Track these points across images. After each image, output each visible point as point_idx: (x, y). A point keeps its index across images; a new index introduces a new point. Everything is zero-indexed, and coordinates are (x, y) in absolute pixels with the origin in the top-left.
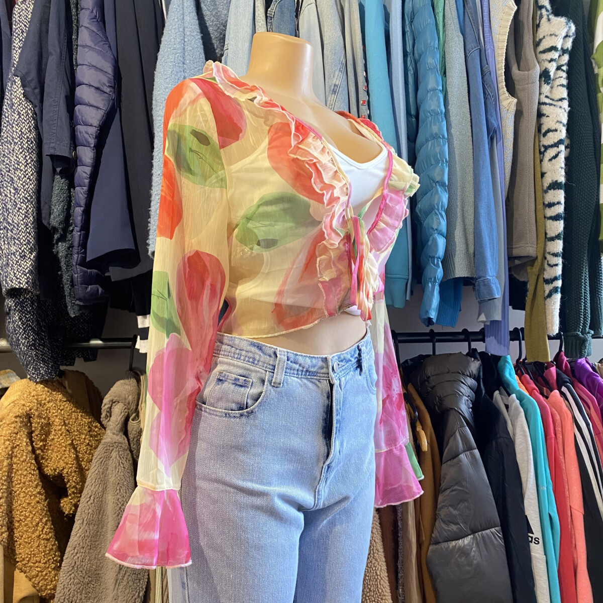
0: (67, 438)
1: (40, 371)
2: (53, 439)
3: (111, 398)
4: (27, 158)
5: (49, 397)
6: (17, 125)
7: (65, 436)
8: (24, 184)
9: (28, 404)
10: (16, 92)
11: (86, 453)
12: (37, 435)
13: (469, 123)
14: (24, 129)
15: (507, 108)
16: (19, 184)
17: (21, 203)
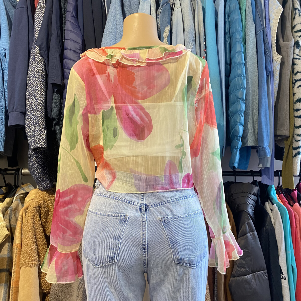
1: (44, 185)
2: (50, 218)
4: (41, 84)
5: (48, 198)
6: (37, 68)
8: (40, 97)
9: (39, 201)
10: (36, 52)
12: (43, 216)
13: (257, 68)
14: (40, 70)
15: (277, 61)
16: (38, 97)
17: (39, 106)
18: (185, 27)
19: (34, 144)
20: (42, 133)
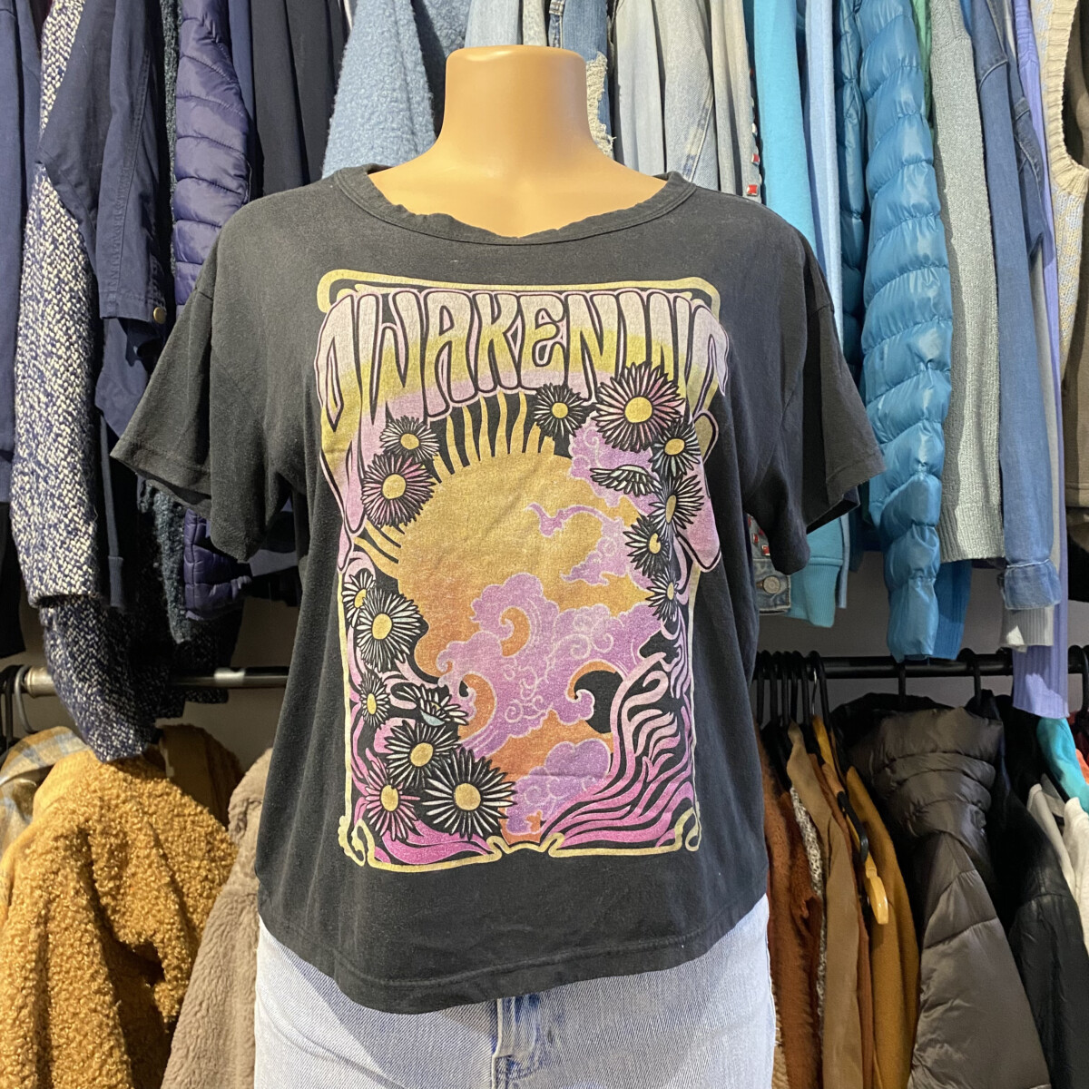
0: (160, 872)
1: (112, 742)
2: (134, 875)
3: (244, 795)
4: (70, 332)
5: (125, 791)
6: (50, 264)
7: (157, 868)
8: (66, 384)
9: (83, 809)
10: (47, 196)
11: (201, 895)
12: (102, 869)
14: (64, 272)
15: (1068, 190)
16: (55, 385)
17: (61, 424)
18: (668, 65)
19: (41, 579)
20: (77, 535)
